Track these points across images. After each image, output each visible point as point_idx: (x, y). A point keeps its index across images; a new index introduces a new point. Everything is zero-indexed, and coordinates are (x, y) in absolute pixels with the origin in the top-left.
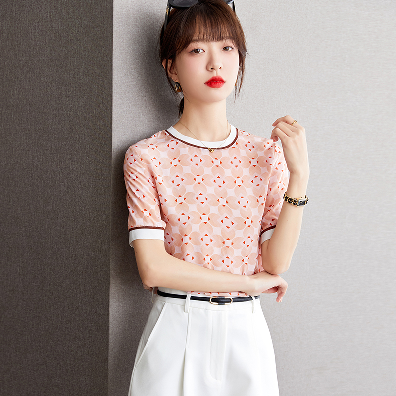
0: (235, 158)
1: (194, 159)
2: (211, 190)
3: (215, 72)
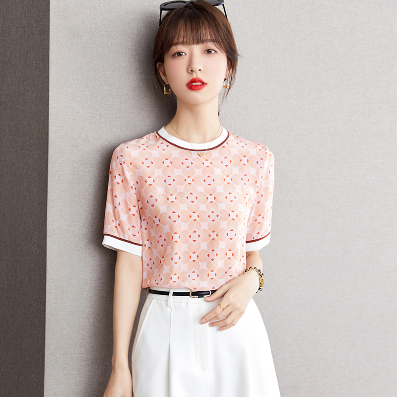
0: (226, 158)
1: (185, 162)
2: (200, 189)
3: (195, 74)
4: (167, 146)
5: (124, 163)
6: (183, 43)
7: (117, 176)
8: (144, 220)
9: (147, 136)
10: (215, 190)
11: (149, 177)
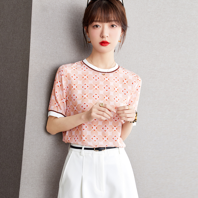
0: (116, 78)
1: (95, 77)
2: (102, 92)
3: (104, 38)
4: (87, 68)
5: (63, 75)
6: (99, 21)
7: (59, 82)
8: (68, 106)
9: (77, 63)
10: (109, 93)
11: (74, 85)
